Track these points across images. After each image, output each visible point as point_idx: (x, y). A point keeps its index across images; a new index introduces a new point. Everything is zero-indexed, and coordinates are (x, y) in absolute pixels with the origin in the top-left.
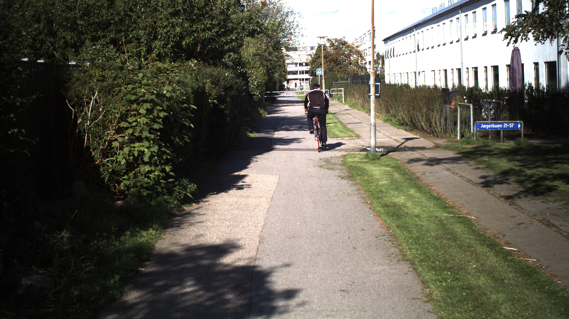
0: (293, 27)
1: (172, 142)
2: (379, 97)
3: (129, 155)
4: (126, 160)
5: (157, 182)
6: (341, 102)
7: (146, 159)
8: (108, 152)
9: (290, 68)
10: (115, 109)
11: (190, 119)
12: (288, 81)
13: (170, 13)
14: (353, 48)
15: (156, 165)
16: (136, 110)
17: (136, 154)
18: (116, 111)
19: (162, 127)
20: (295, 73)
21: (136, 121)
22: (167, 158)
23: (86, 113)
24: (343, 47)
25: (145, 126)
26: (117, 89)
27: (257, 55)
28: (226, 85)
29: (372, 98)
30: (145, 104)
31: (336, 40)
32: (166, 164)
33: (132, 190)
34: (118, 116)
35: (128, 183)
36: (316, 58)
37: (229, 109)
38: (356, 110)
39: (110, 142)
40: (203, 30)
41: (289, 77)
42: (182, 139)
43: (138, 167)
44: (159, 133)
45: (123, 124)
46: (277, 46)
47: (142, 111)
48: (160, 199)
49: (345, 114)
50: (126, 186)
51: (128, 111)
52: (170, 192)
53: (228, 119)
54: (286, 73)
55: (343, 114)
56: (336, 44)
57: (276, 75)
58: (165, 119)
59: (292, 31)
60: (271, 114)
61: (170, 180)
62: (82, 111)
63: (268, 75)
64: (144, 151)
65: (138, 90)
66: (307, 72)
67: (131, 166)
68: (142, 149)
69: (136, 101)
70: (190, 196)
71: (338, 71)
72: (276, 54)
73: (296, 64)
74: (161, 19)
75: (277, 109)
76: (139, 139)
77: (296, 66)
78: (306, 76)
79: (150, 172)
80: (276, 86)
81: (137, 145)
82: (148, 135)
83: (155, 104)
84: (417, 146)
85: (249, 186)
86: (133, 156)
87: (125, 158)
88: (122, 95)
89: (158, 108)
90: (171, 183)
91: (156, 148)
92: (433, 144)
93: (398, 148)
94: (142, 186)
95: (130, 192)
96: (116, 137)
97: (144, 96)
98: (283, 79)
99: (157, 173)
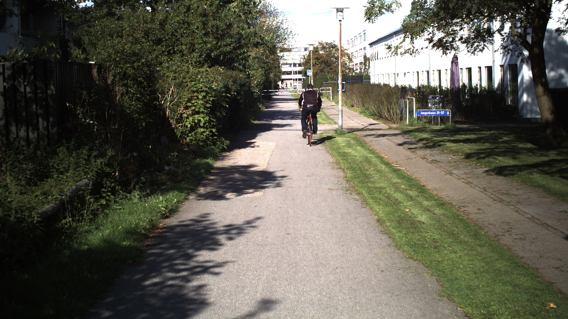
0: (287, 33)
1: (215, 115)
2: (345, 91)
3: (192, 122)
4: (191, 125)
5: (207, 138)
6: (330, 100)
7: (202, 124)
8: (180, 120)
9: (284, 69)
10: (185, 95)
11: (226, 102)
12: (282, 81)
13: (203, 34)
15: (207, 128)
16: (196, 96)
17: (196, 121)
18: (185, 97)
19: (211, 105)
20: (289, 73)
21: (197, 102)
22: (213, 124)
23: (166, 99)
24: (333, 50)
25: (202, 105)
26: (185, 84)
27: (256, 58)
28: (241, 83)
29: (340, 92)
30: (202, 93)
31: (327, 44)
32: (213, 128)
33: (194, 142)
34: (186, 100)
35: (191, 138)
36: (309, 60)
37: (243, 99)
39: (181, 114)
40: (225, 46)
41: (284, 77)
42: (221, 113)
43: (196, 129)
44: (209, 110)
45: (189, 104)
46: (273, 50)
47: (200, 97)
48: (209, 147)
49: (330, 109)
50: (190, 140)
51: (192, 97)
52: (214, 144)
53: (242, 106)
54: (280, 73)
55: (328, 109)
56: (327, 47)
57: (272, 75)
58: (214, 101)
59: (286, 36)
60: (268, 109)
61: (215, 137)
62: (164, 97)
63: (266, 76)
64: (201, 120)
65: (198, 85)
66: (300, 73)
67: (192, 129)
68: (200, 118)
69: (197, 91)
70: (226, 147)
71: (328, 72)
72: (272, 57)
73: (290, 64)
74: (197, 38)
75: (273, 105)
76: (198, 113)
77: (290, 66)
78: (300, 76)
79: (204, 132)
80: (271, 85)
81: (196, 116)
82: (204, 110)
83: (207, 93)
84: (377, 128)
85: (258, 146)
86: (195, 122)
87: (190, 123)
88: (188, 87)
89: (209, 95)
90: (216, 139)
91: (207, 118)
92: (388, 127)
93: (362, 130)
94: (199, 140)
95: (192, 143)
96: (184, 111)
97: (202, 88)
98: (277, 79)
99: (207, 133)
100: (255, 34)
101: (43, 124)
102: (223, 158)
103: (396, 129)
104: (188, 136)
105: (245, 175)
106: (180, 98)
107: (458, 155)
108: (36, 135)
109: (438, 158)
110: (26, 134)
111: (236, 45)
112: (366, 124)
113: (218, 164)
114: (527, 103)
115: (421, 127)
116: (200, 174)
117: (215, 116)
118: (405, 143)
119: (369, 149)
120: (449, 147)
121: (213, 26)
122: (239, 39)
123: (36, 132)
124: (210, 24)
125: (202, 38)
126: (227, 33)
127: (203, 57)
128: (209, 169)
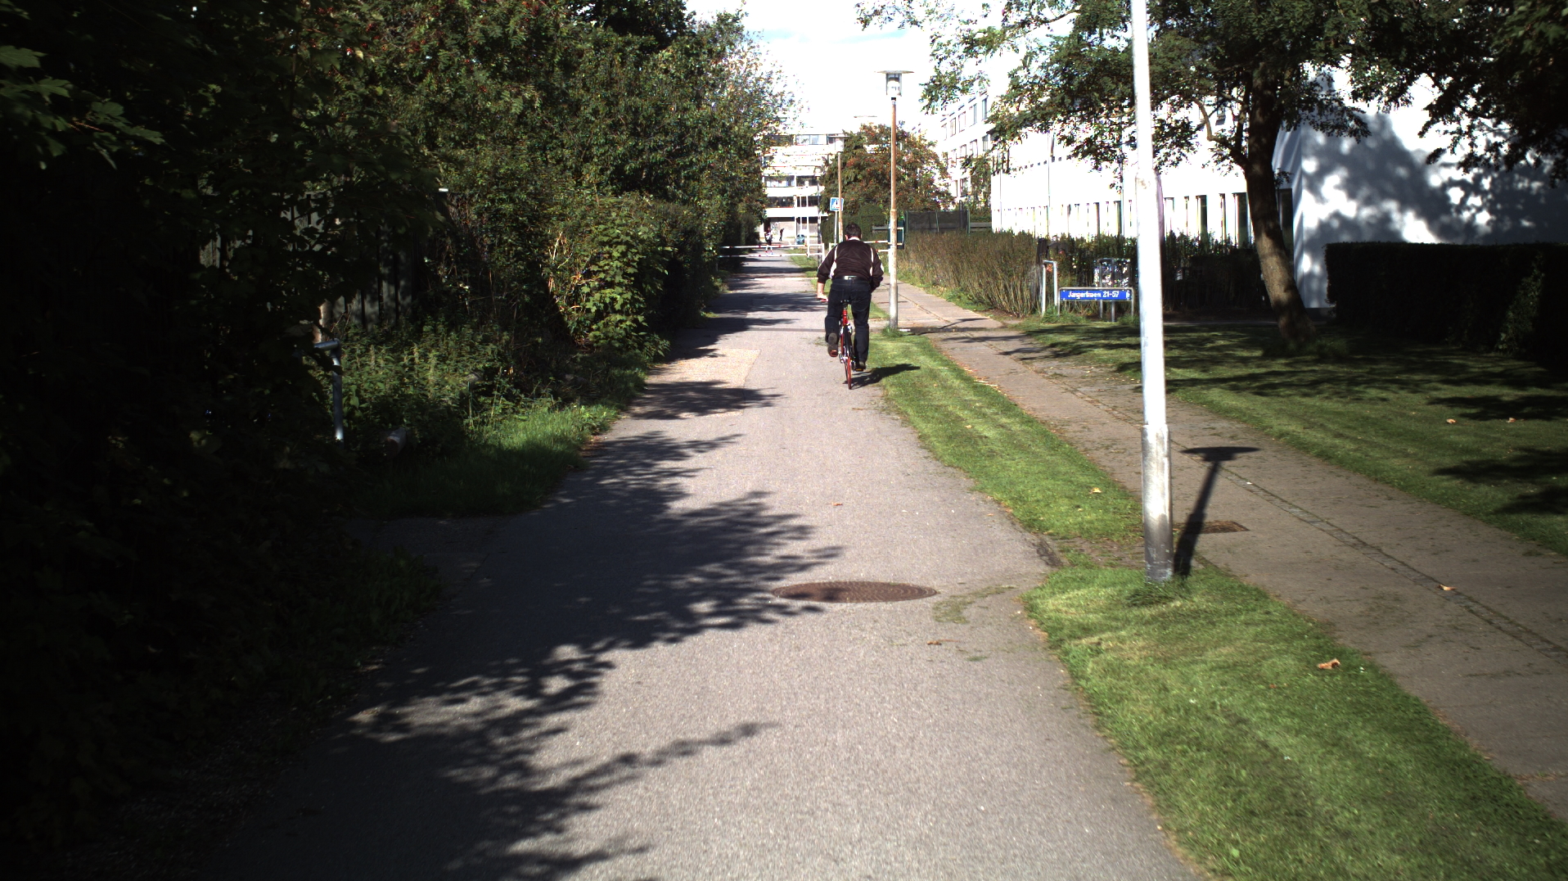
2: (903, 247)
3: (600, 303)
4: (597, 307)
5: (628, 335)
7: (617, 307)
8: (574, 298)
9: (773, 190)
10: (584, 251)
11: (662, 262)
12: (768, 223)
13: (608, 125)
14: (921, 146)
15: (627, 314)
16: (608, 252)
17: (608, 300)
18: (586, 254)
19: (635, 271)
20: (786, 202)
21: (608, 265)
22: (639, 307)
25: (618, 271)
26: (586, 230)
28: (685, 228)
30: (619, 247)
31: (882, 129)
32: (638, 313)
33: (601, 341)
34: (588, 259)
35: (597, 333)
37: (688, 264)
39: (578, 288)
40: (654, 150)
41: (771, 212)
42: (654, 287)
43: (607, 316)
44: (632, 279)
45: (594, 268)
47: (616, 254)
48: (631, 353)
50: (595, 336)
51: (599, 253)
52: (641, 346)
53: (687, 276)
57: (741, 209)
58: (640, 262)
61: (642, 333)
62: (544, 255)
64: (616, 298)
65: (611, 231)
67: (600, 315)
68: (614, 295)
69: (610, 244)
70: (662, 353)
73: (790, 179)
74: (596, 134)
76: (611, 285)
77: (789, 185)
78: (813, 211)
79: (621, 321)
81: (608, 291)
82: (622, 280)
83: (629, 246)
84: (974, 326)
85: (723, 356)
86: (604, 303)
87: (595, 304)
88: (592, 235)
89: (634, 250)
90: (643, 336)
91: (628, 295)
92: (1000, 324)
93: (944, 329)
94: (612, 338)
95: (599, 344)
96: (584, 282)
97: (618, 237)
99: (628, 323)
100: (710, 122)
101: (389, 291)
102: (659, 372)
103: (1015, 327)
104: (591, 330)
105: (707, 394)
106: (575, 256)
107: (1106, 366)
108: (377, 308)
109: (1065, 371)
110: (360, 306)
111: (675, 147)
112: (952, 320)
113: (652, 380)
114: (1310, 275)
115: (1070, 323)
116: (628, 389)
117: (642, 291)
118: (1017, 351)
119: (941, 359)
120: (1099, 355)
121: (628, 109)
122: (681, 137)
123: (377, 303)
124: (622, 103)
125: (606, 134)
126: (657, 123)
127: (609, 172)
128: (641, 386)
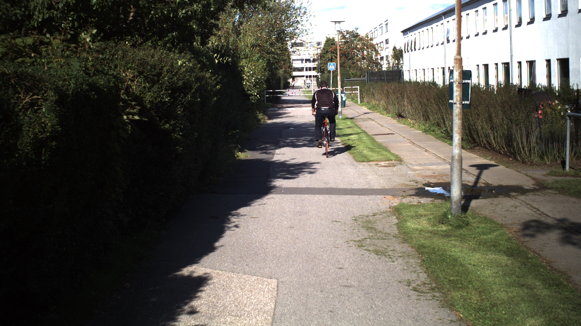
0: (299, 14)
6: (357, 103)
14: (366, 41)
20: (301, 70)
24: (355, 40)
27: (256, 46)
36: (324, 53)
38: (378, 114)
46: (281, 37)
49: (366, 120)
54: (291, 69)
55: (364, 120)
56: (348, 36)
59: (299, 19)
60: (273, 119)
66: (314, 69)
71: (349, 67)
72: (280, 45)
73: (302, 60)
75: (281, 111)
78: (314, 73)
98: (288, 75)
